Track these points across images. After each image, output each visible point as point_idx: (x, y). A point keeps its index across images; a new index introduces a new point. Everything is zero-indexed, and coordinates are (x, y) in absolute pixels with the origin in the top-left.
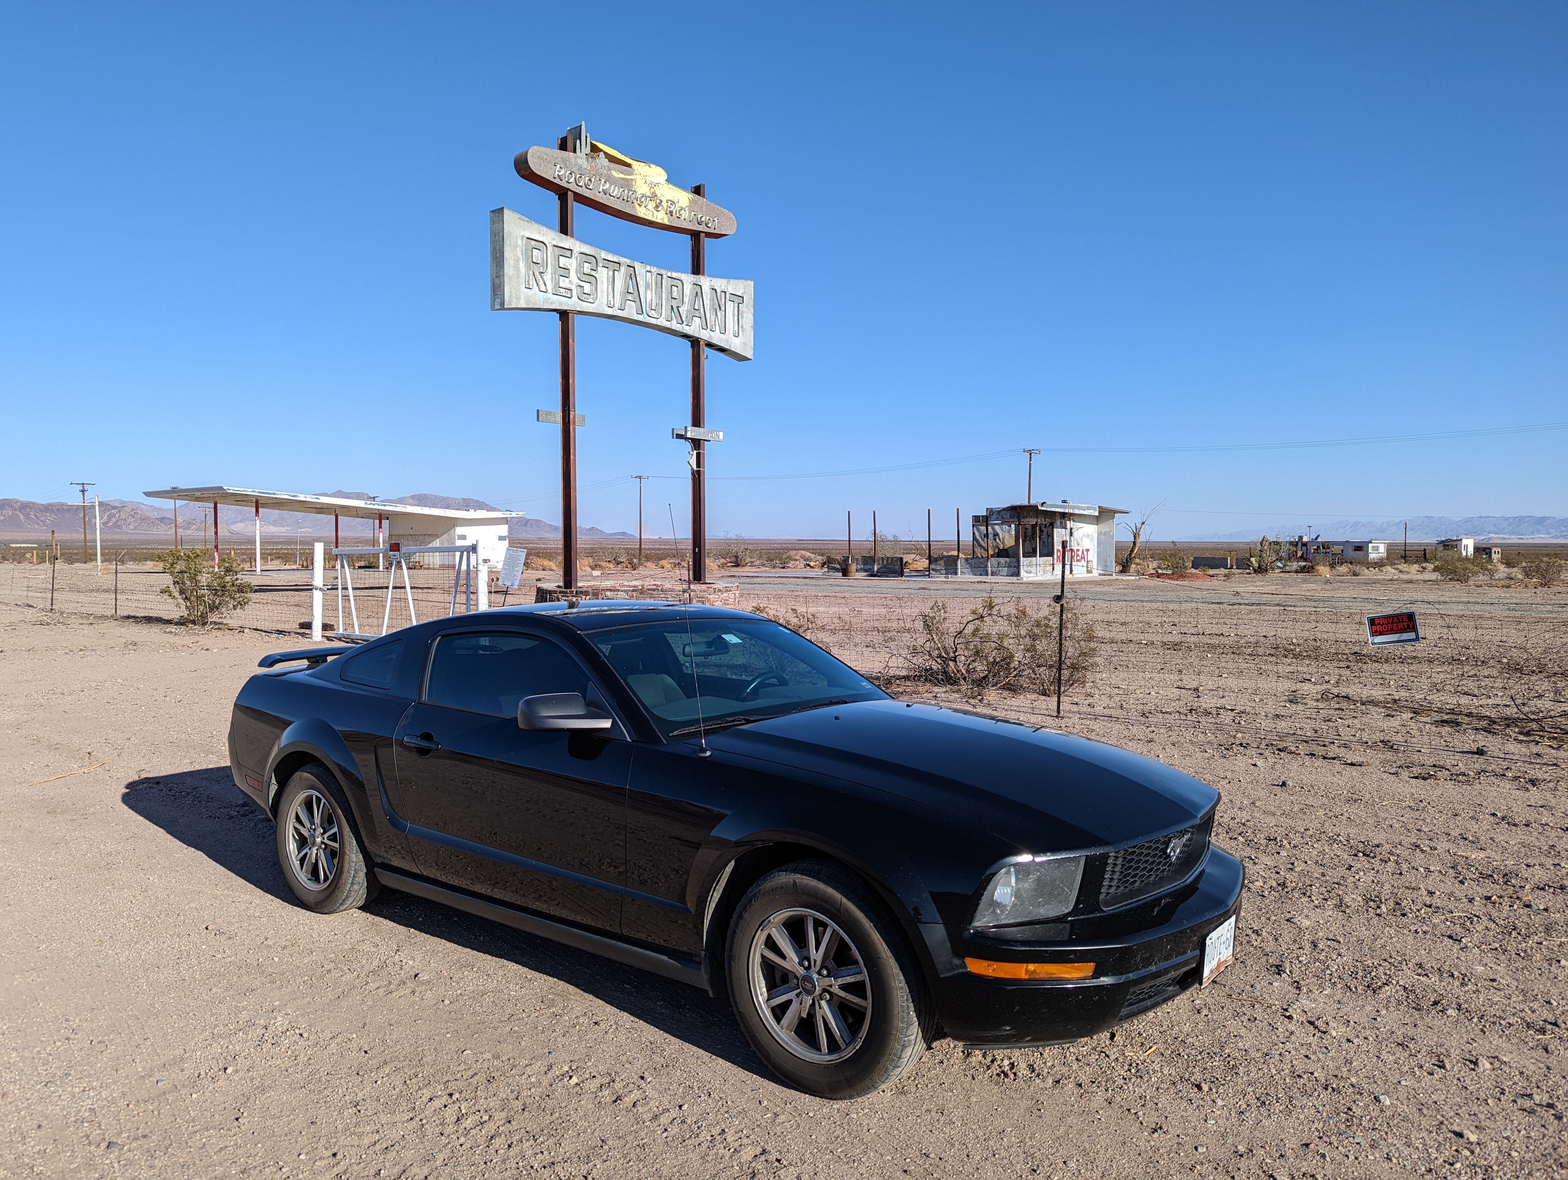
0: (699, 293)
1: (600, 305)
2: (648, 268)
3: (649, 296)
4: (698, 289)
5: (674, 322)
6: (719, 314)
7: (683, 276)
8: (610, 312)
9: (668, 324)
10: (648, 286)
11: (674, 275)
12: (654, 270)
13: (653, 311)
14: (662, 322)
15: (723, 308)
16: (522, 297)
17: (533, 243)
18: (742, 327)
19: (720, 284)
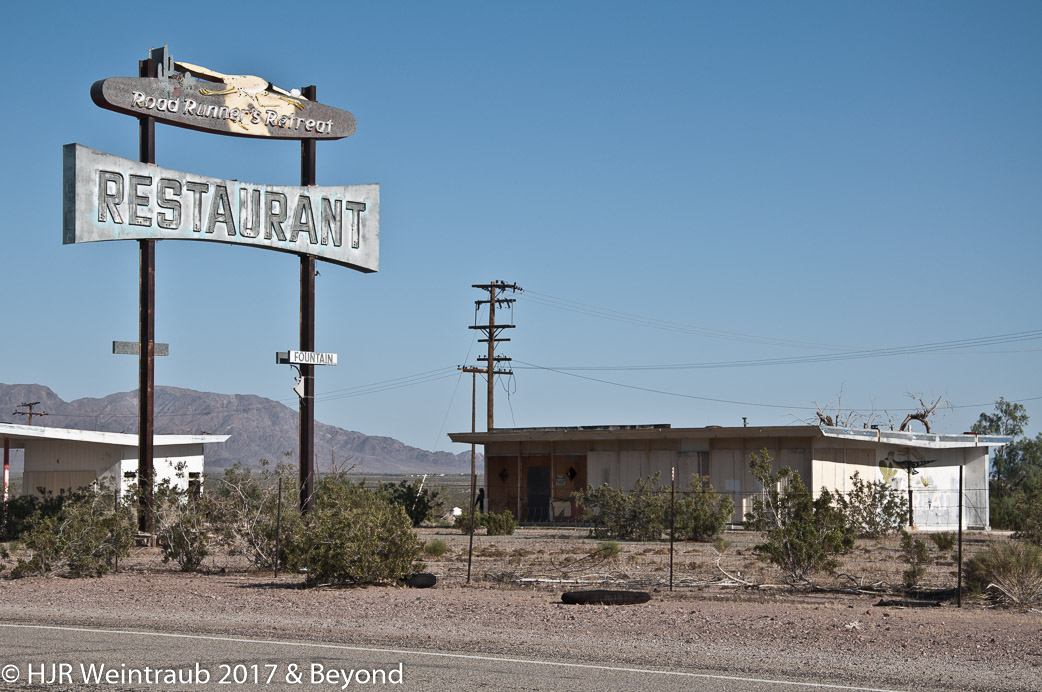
0: (307, 206)
1: (186, 229)
2: (243, 185)
3: (243, 215)
4: (305, 201)
5: (275, 238)
6: (332, 225)
7: (286, 190)
8: (196, 235)
9: (267, 243)
10: (243, 204)
11: (275, 189)
12: (251, 188)
13: (248, 231)
14: (261, 240)
15: (338, 218)
16: (95, 230)
17: (107, 175)
18: (364, 237)
19: (334, 193)
